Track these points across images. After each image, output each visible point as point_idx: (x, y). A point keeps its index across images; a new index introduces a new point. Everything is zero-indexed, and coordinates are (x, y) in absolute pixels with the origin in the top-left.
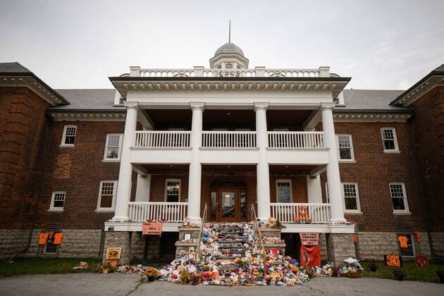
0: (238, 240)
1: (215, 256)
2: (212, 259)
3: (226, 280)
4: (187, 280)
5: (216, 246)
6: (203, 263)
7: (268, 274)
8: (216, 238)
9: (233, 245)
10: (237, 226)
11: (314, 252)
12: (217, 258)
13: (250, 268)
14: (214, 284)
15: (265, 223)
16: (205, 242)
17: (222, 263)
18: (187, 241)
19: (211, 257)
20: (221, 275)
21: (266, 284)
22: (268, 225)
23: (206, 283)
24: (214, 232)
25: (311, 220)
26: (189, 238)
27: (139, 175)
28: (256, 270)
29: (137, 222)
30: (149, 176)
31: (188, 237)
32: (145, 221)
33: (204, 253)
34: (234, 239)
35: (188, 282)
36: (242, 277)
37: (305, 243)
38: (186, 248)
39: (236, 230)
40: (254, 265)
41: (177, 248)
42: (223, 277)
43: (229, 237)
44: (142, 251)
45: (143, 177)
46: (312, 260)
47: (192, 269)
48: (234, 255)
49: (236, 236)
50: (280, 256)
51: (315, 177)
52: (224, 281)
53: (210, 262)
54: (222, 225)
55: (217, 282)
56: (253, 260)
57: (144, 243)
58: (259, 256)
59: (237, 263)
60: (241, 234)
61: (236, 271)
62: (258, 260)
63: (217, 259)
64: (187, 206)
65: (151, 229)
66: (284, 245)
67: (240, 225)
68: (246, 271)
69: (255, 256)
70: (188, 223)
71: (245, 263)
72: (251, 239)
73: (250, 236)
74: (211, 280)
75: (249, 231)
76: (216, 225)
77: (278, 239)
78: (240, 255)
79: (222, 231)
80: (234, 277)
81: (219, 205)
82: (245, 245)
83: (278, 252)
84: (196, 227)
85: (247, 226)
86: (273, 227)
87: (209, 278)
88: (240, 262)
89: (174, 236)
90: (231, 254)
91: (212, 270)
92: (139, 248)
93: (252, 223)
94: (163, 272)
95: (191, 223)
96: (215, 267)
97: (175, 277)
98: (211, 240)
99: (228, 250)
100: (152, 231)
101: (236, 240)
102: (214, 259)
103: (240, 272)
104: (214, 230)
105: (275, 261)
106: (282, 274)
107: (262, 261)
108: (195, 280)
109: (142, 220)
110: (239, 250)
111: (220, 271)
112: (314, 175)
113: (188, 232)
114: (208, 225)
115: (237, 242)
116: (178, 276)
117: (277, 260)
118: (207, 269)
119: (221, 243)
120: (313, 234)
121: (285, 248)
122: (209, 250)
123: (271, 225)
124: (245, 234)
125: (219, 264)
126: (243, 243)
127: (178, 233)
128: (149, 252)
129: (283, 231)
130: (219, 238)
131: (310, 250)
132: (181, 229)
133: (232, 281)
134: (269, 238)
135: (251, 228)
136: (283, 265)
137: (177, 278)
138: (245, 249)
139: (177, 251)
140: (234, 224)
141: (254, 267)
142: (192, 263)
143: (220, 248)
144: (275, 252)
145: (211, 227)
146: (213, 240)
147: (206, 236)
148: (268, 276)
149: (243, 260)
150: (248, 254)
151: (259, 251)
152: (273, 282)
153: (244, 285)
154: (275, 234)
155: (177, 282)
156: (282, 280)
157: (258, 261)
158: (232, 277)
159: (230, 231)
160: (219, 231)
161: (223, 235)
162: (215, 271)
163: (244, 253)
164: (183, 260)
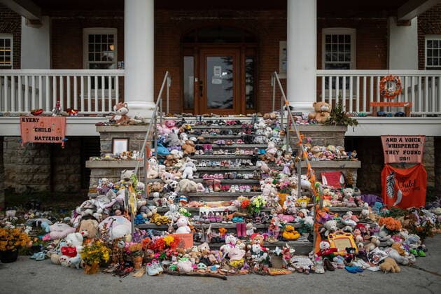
0: (242, 152)
1: (186, 193)
2: (177, 200)
3: (212, 258)
4: (103, 261)
5: (189, 168)
6: (154, 209)
7: (324, 238)
8: (190, 149)
9: (231, 165)
10: (238, 123)
11: (413, 179)
12: (191, 196)
13: (276, 221)
14: (178, 272)
15: (306, 114)
16: (162, 159)
17: (202, 210)
18: (118, 157)
19: (174, 194)
20: (198, 241)
21: (322, 270)
22: (311, 120)
23: (155, 269)
24: (184, 136)
25: (408, 109)
26: (125, 149)
27: (23, 19)
28: (290, 227)
29: (7, 114)
30: (46, 21)
31: (121, 146)
32: (27, 112)
33: (157, 185)
34: (232, 150)
35: (103, 265)
36: (256, 248)
37: (392, 159)
38: (114, 172)
39: (236, 131)
40: (285, 213)
41: (93, 174)
42: (205, 247)
43: (220, 147)
44: (45, 177)
45: (35, 23)
46: (406, 194)
47: (121, 228)
48: (234, 189)
49: (238, 144)
50: (349, 192)
51: (406, 23)
52: (208, 262)
53: (173, 206)
54: (205, 120)
55: (186, 264)
56: (281, 202)
57: (47, 160)
58: (295, 192)
59: (241, 208)
60: (248, 140)
61: (239, 231)
62: (293, 200)
63: (190, 199)
64: (122, 79)
65: (40, 130)
66: (357, 164)
67: (245, 120)
68: (265, 230)
69: (285, 190)
70: (124, 115)
71: (261, 208)
72: (273, 151)
73: (271, 144)
74: (170, 258)
75: (266, 133)
76: (191, 121)
77: (338, 149)
78: (248, 189)
79: (205, 134)
80: (235, 249)
81: (200, 82)
82: (259, 164)
83: (342, 180)
84: (143, 124)
85: (262, 122)
86: (328, 123)
87: (164, 252)
88: (247, 207)
89: (89, 146)
90: (225, 186)
91: (176, 228)
92: (36, 172)
93: (273, 114)
94: (55, 230)
95: (131, 115)
96: (184, 220)
97: (70, 252)
98: (176, 153)
99: (218, 178)
100: (42, 134)
101: (237, 152)
102: (184, 198)
103: (249, 232)
104: (186, 131)
105: (335, 202)
106: (359, 237)
107: (305, 204)
108: (124, 261)
109: (20, 111)
110: (246, 176)
111: (195, 230)
112: (405, 18)
113: (121, 135)
114: (172, 120)
115: (240, 157)
116: (79, 248)
117: (340, 200)
118: (163, 227)
119: (200, 159)
120: (410, 138)
121: (359, 171)
122: (171, 178)
123: (319, 119)
124: (259, 139)
125: (195, 211)
126: (254, 159)
127: (98, 138)
128: (59, 177)
129: (351, 131)
130: (197, 148)
131: (403, 172)
132: (103, 129)
133: (227, 257)
134: (317, 148)
135: (273, 126)
136: (357, 213)
137: (74, 254)
138: (262, 175)
139: (92, 181)
140: (232, 118)
141: (287, 219)
142: (123, 211)
143: (199, 173)
144: (332, 180)
145: (178, 125)
146: (181, 154)
147: (166, 145)
148: (324, 245)
149: (255, 201)
150: (267, 187)
151: (294, 179)
152: (339, 261)
153: (261, 272)
154: (330, 138)
155: (72, 267)
156: (362, 255)
157: (293, 204)
158: (227, 248)
159: (224, 132)
160: (197, 134)
161: (207, 142)
162: (184, 230)
163: (258, 184)
164: (102, 204)
